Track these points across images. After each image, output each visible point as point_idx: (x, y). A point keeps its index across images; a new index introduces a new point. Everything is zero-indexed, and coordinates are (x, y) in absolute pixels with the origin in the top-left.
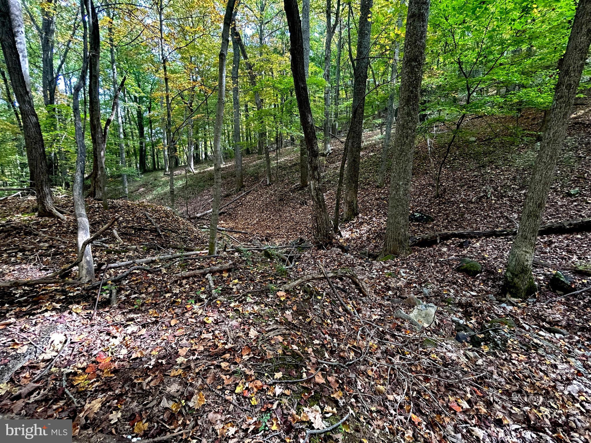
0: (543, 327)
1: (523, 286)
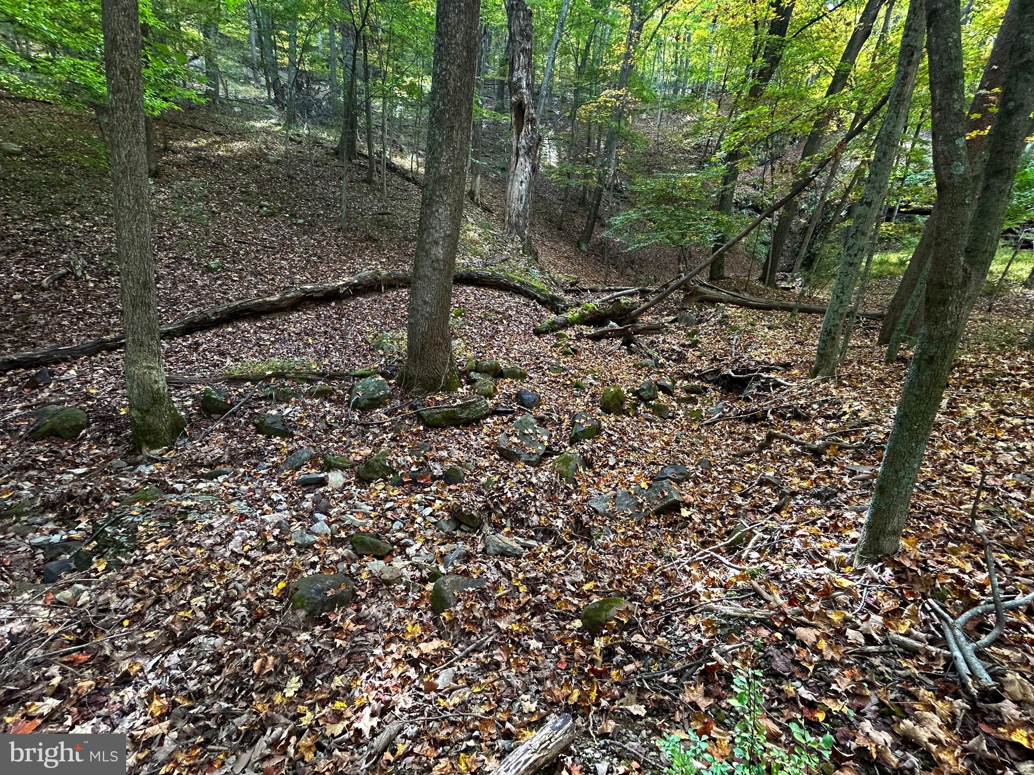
0: (203, 475)
1: (163, 424)
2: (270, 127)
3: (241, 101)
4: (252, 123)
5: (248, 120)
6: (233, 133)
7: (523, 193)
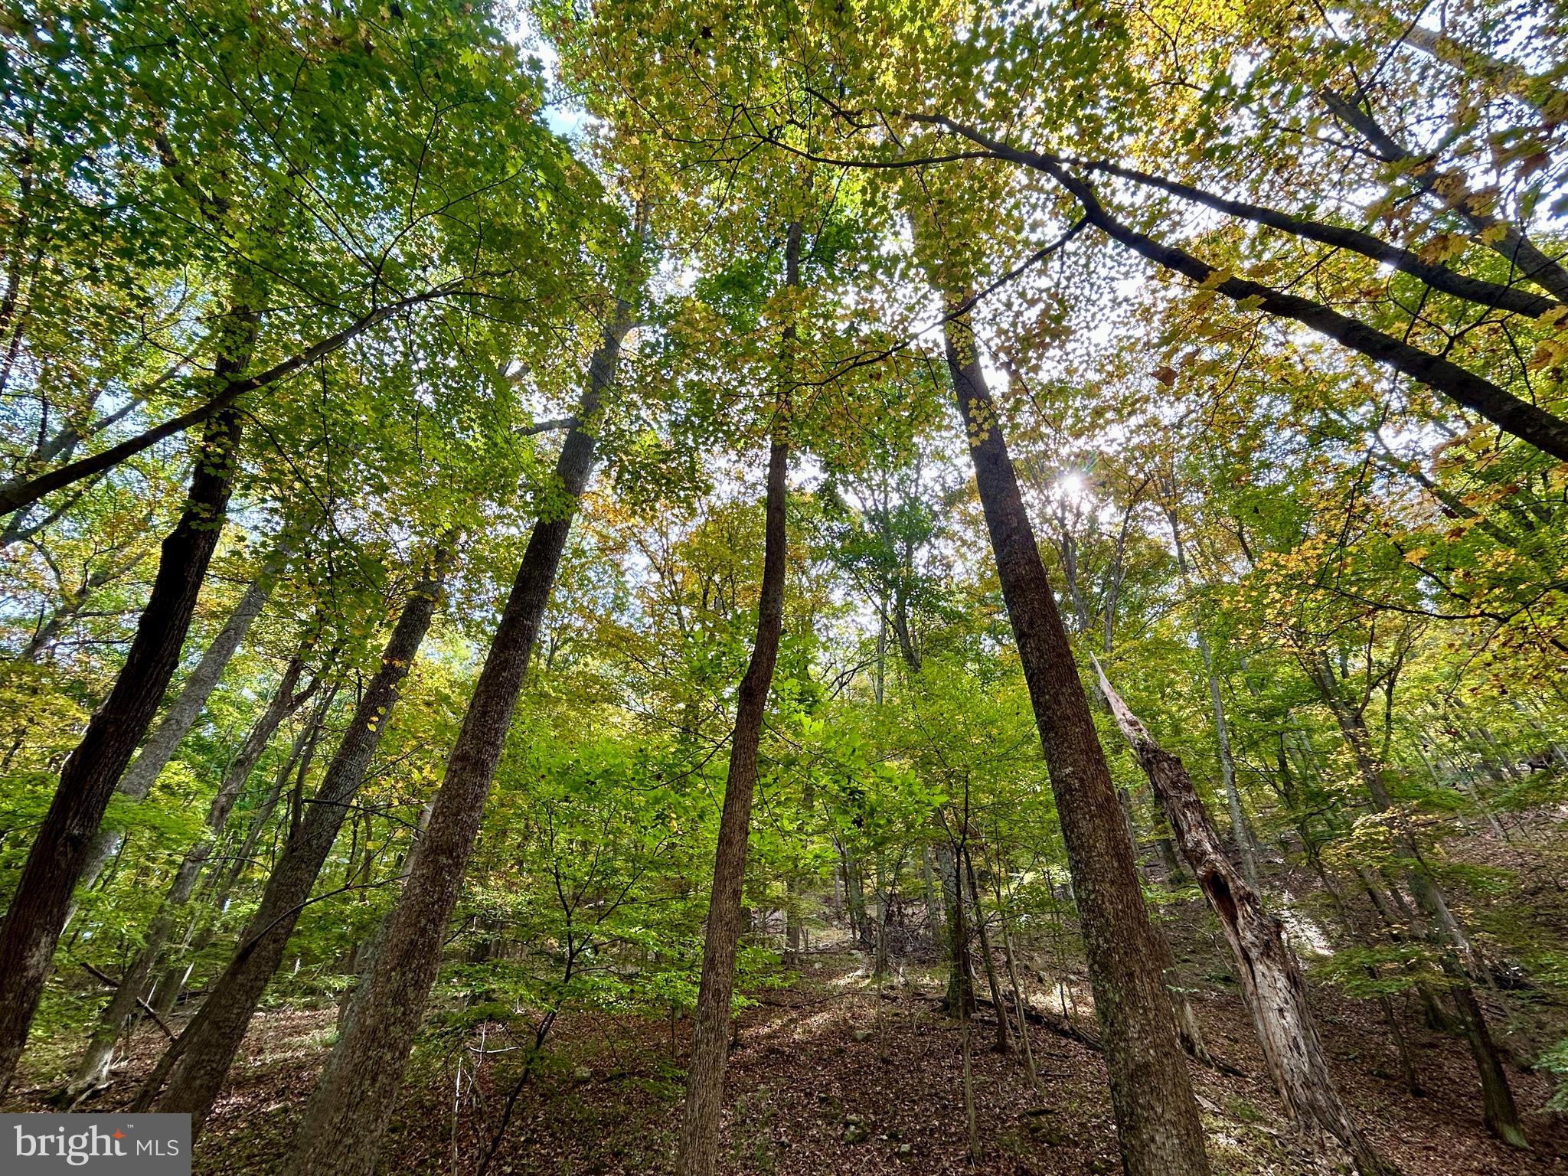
2: (857, 982)
3: (821, 952)
4: (835, 982)
5: (830, 979)
6: (812, 1003)
7: (1294, 1032)
